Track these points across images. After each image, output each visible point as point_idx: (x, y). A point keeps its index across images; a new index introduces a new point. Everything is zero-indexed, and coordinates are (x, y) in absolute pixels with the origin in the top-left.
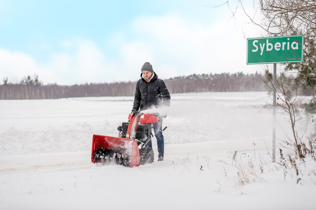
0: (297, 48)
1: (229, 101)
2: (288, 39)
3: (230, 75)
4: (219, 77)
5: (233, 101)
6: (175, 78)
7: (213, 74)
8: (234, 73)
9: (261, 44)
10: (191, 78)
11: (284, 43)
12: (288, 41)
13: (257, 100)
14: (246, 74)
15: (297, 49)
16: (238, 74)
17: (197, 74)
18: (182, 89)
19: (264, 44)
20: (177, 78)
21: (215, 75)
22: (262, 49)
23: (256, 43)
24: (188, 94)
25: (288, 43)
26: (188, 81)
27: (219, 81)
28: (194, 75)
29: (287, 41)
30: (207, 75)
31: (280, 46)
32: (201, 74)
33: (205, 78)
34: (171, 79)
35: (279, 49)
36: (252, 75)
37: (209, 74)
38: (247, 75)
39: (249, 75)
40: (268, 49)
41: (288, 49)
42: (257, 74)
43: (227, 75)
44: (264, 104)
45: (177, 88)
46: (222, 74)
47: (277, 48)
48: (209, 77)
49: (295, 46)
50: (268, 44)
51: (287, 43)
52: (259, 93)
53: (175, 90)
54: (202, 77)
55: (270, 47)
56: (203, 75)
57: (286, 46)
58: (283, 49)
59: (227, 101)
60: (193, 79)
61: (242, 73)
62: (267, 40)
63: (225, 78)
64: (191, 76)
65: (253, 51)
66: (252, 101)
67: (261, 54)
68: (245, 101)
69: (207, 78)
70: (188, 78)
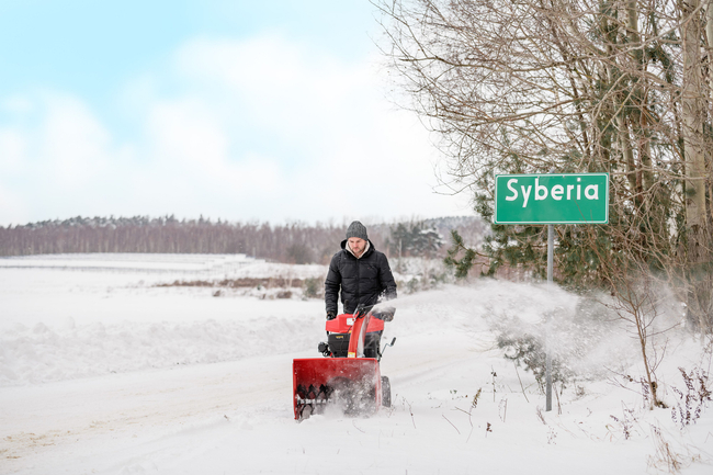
0: (596, 196)
1: (154, 271)
2: (579, 180)
3: (150, 220)
4: (128, 223)
5: (161, 271)
6: (38, 223)
7: (117, 217)
8: (157, 217)
9: (523, 187)
10: (72, 224)
11: (570, 187)
12: (579, 183)
13: (208, 270)
14: (180, 220)
15: (597, 198)
16: (165, 220)
17: (83, 217)
18: (55, 244)
19: (530, 187)
20: (43, 223)
21: (120, 219)
22: (526, 196)
23: (513, 185)
24: (70, 255)
25: (579, 187)
26: (66, 230)
27: (128, 232)
28: (79, 218)
29: (576, 184)
30: (104, 220)
31: (562, 192)
32: (92, 218)
33: (101, 225)
34: (30, 225)
35: (560, 198)
36: (193, 221)
37: (108, 218)
38: (183, 222)
39: (187, 221)
40: (537, 197)
41: (579, 198)
42: (201, 220)
43: (145, 221)
44: (222, 277)
45: (46, 243)
46: (134, 218)
47: (557, 195)
48: (109, 222)
49: (592, 192)
50: (538, 188)
51: (576, 188)
52: (211, 256)
53: (41, 248)
54: (94, 223)
55: (541, 193)
56: (97, 219)
57: (574, 192)
58: (569, 198)
59: (149, 271)
60: (75, 226)
61: (172, 217)
62: (537, 180)
63: (140, 226)
64: (71, 220)
65: (508, 198)
66: (197, 272)
67: (525, 206)
68: (185, 272)
69: (104, 225)
70: (66, 223)
